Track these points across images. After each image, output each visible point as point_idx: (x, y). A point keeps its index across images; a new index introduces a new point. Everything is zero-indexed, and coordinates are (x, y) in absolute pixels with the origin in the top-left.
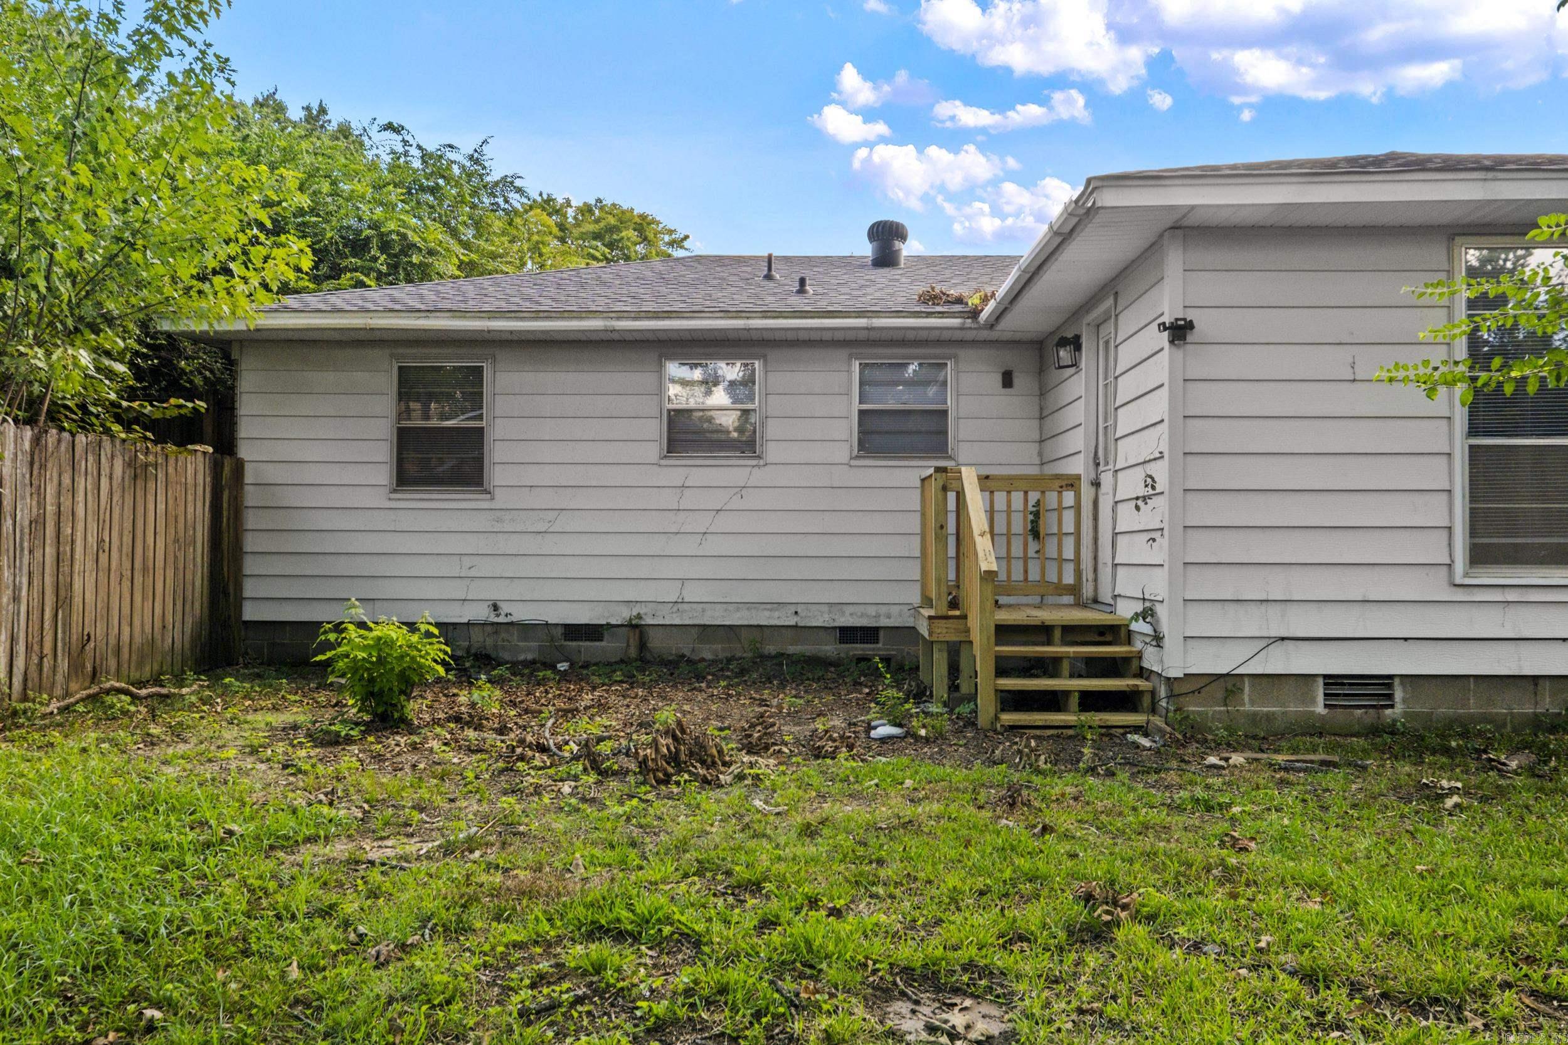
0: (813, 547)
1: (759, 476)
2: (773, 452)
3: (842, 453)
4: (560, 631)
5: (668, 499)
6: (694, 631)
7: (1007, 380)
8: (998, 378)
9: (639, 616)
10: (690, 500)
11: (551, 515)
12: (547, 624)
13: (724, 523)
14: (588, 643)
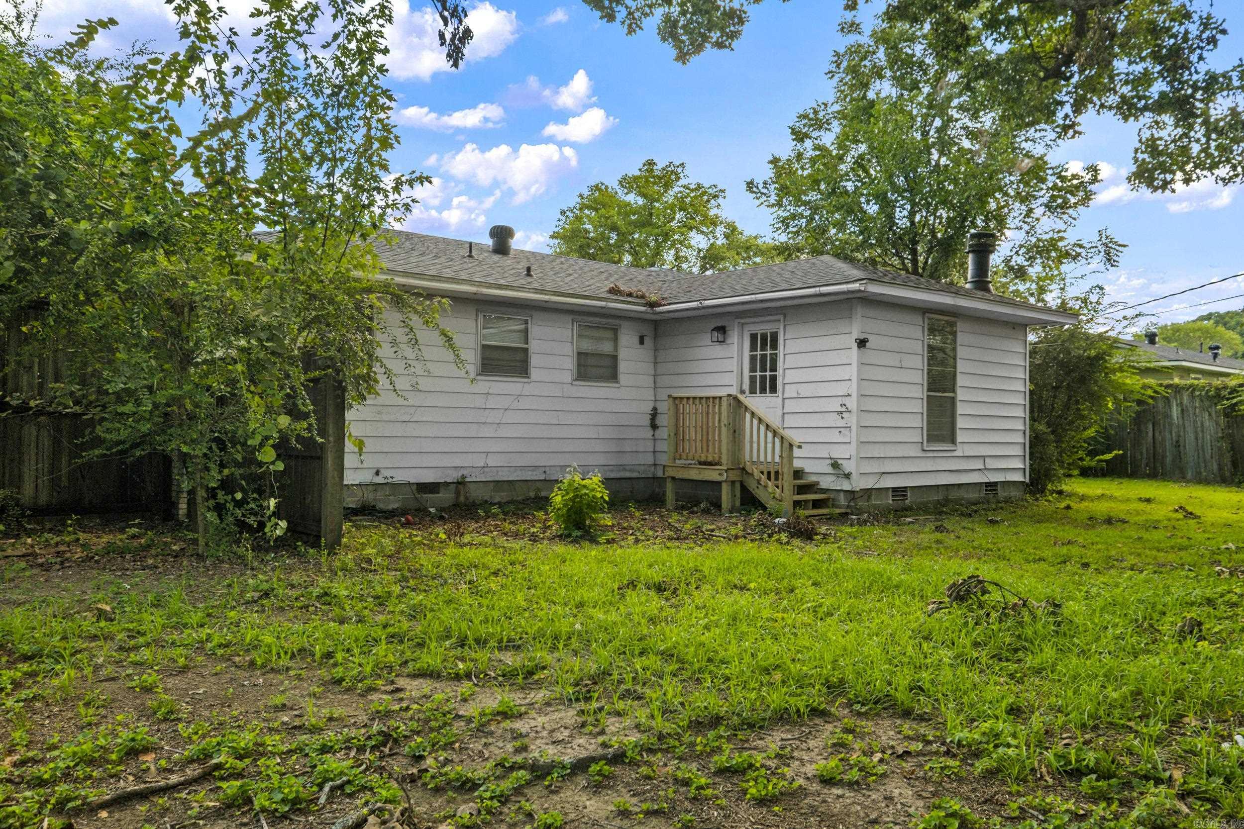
0: (555, 432)
1: (529, 389)
2: (534, 373)
3: (567, 377)
4: (415, 487)
5: (479, 402)
6: (492, 485)
7: (642, 342)
8: (636, 340)
9: (463, 477)
10: (492, 402)
11: (412, 410)
12: (409, 483)
13: (509, 417)
14: (431, 495)
